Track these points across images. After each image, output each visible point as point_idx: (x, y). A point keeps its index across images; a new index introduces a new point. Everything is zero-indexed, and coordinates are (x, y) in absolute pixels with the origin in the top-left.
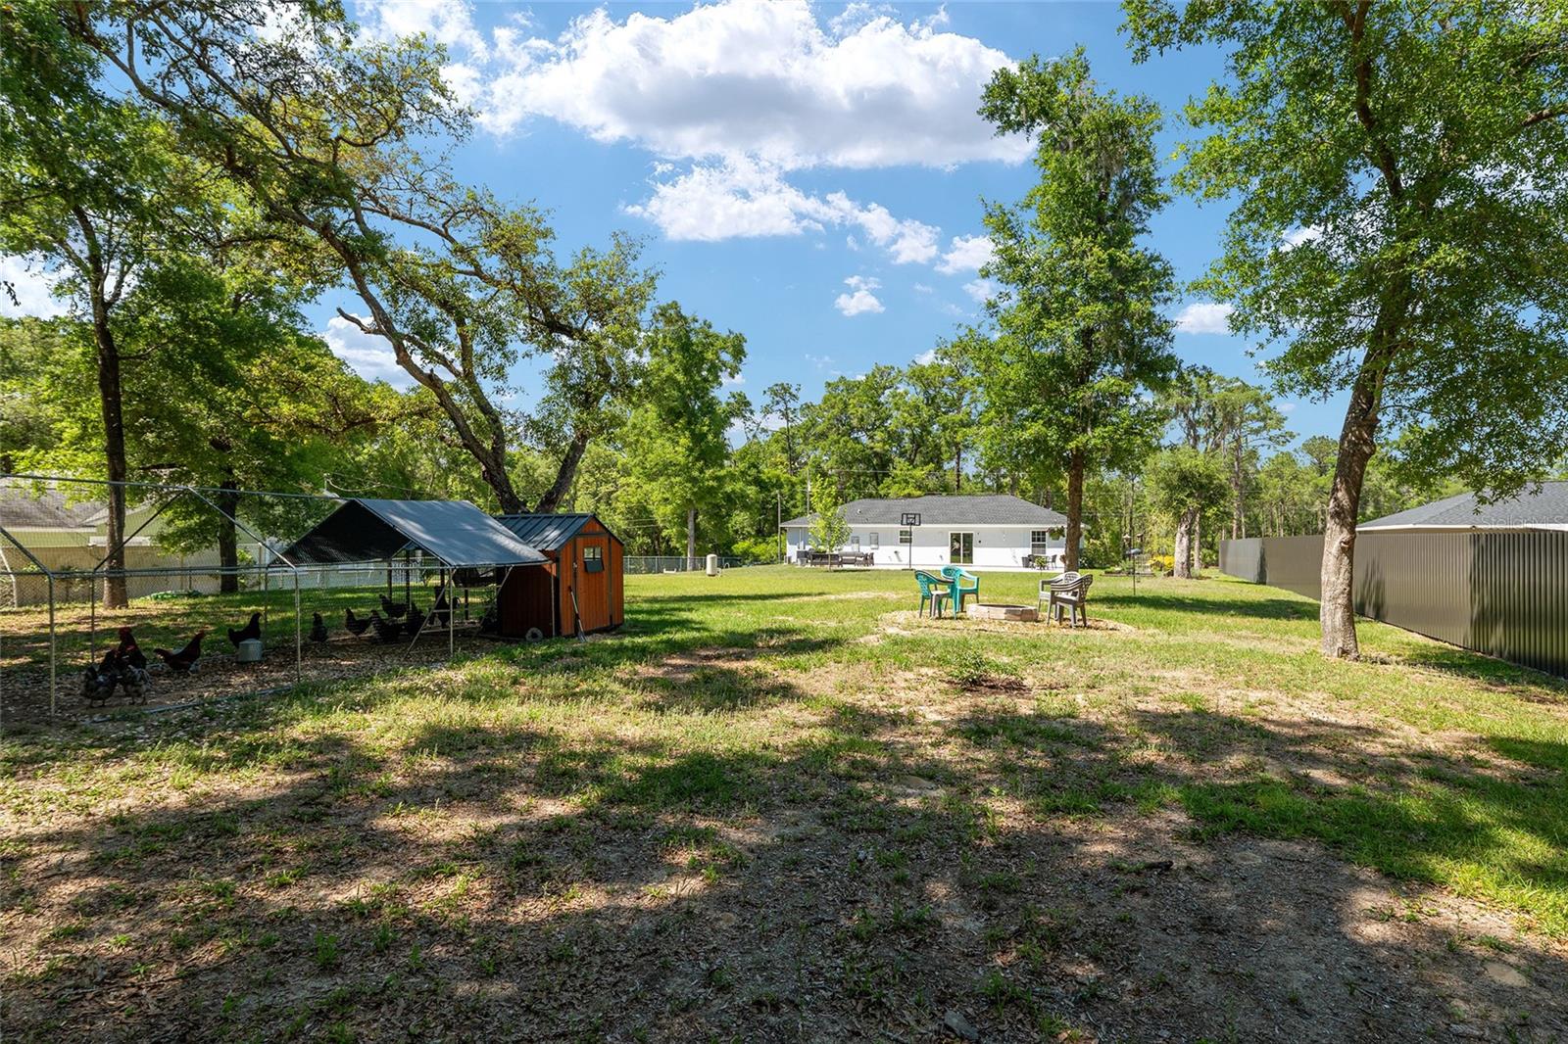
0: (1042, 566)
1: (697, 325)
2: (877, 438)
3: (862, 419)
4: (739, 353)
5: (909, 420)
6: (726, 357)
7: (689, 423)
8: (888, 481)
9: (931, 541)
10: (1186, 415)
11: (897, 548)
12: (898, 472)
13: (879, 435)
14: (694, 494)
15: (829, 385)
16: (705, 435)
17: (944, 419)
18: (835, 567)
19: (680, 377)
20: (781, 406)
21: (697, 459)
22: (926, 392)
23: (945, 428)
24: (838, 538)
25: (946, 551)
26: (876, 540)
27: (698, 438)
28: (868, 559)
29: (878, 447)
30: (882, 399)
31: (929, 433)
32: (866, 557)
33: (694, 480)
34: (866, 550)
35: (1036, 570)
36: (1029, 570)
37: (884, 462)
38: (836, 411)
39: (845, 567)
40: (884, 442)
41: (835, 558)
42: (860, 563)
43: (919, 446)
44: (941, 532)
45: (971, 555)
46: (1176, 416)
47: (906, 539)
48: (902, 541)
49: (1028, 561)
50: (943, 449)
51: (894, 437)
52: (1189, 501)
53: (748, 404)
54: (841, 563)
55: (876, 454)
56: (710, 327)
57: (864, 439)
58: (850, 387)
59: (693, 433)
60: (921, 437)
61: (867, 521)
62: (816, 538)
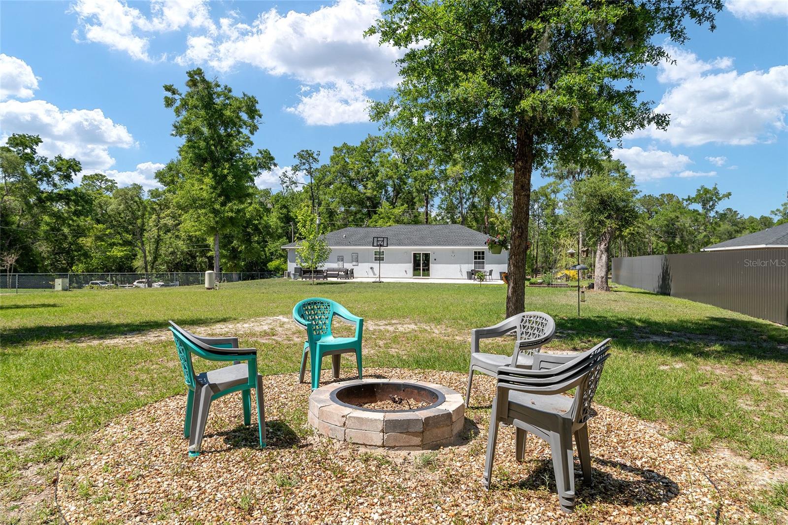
0: (481, 278)
1: (219, 89)
2: (369, 186)
3: (358, 173)
4: (252, 112)
5: (390, 173)
6: (244, 116)
7: (214, 167)
8: (375, 217)
9: (397, 260)
10: (574, 177)
11: (371, 265)
12: (383, 210)
13: (370, 184)
14: (217, 222)
15: (335, 149)
16: (225, 176)
17: (415, 174)
18: (321, 280)
19: (205, 130)
20: (307, 166)
21: (220, 196)
22: (403, 155)
23: (416, 179)
24: (319, 257)
25: (410, 266)
26: (356, 259)
27: (220, 179)
28: (349, 274)
29: (369, 193)
30: (373, 160)
31: (405, 183)
32: (346, 272)
33: (215, 212)
34: (348, 266)
35: (477, 282)
36: (472, 282)
37: (375, 204)
38: (339, 167)
39: (330, 279)
40: (374, 190)
41: (318, 272)
42: (341, 277)
43: (398, 193)
44: (406, 252)
45: (428, 270)
46: (567, 178)
47: (379, 258)
48: (376, 259)
49: (471, 274)
50: (415, 194)
51: (382, 186)
52: (608, 222)
53: (272, 159)
54: (326, 277)
55: (369, 198)
56: (230, 91)
57: (361, 188)
58: (350, 150)
59: (215, 175)
60: (400, 186)
61: (350, 244)
62: (300, 257)
